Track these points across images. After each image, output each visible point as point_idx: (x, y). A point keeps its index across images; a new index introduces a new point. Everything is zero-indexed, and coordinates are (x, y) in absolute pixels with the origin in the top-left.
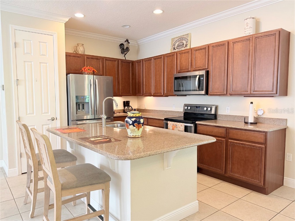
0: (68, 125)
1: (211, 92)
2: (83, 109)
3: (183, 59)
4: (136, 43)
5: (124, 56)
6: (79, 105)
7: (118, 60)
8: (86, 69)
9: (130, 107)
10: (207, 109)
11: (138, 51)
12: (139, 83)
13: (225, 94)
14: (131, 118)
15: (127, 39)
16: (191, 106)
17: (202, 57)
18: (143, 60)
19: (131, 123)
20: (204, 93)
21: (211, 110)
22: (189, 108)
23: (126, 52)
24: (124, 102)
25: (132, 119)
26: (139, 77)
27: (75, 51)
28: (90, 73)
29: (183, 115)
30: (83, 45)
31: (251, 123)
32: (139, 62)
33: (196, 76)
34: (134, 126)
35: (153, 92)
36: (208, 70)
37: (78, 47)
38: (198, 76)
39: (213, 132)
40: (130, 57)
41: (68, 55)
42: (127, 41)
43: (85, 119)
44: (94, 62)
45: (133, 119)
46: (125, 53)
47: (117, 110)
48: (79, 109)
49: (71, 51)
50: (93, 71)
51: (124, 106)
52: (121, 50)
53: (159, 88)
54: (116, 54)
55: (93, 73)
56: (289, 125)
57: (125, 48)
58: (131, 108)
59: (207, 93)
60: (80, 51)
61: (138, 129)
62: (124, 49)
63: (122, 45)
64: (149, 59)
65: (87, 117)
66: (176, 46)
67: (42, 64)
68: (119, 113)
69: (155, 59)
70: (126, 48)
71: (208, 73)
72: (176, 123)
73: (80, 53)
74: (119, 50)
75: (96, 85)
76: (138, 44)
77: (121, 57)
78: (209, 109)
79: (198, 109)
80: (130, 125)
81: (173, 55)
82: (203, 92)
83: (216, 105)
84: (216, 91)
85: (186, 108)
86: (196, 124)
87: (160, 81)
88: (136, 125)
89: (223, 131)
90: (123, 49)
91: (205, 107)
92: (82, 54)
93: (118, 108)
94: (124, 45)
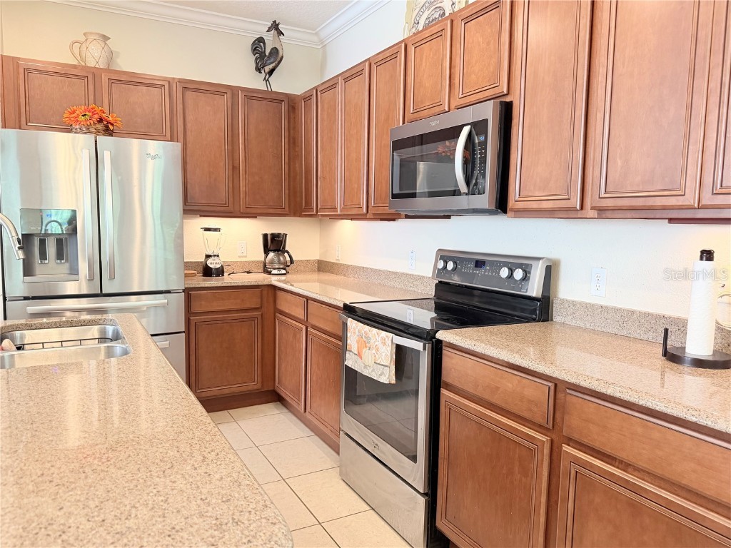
1: (517, 198)
3: (424, 64)
4: (315, 39)
5: (266, 80)
6: (43, 241)
8: (74, 115)
9: (286, 254)
12: (308, 172)
13: (574, 209)
15: (275, 22)
16: (460, 258)
17: (488, 43)
18: (317, 88)
21: (525, 278)
22: (451, 265)
23: (272, 67)
24: (265, 236)
26: (308, 152)
27: (75, 57)
31: (699, 363)
32: (308, 96)
36: (508, 99)
38: (466, 130)
39: (498, 388)
42: (275, 26)
46: (267, 69)
47: (241, 262)
48: (43, 256)
50: (100, 120)
51: (267, 251)
52: (256, 59)
53: (356, 186)
58: (288, 259)
59: (502, 205)
62: (265, 56)
64: (332, 84)
68: (249, 272)
69: (346, 80)
70: (270, 53)
71: (506, 112)
76: (321, 41)
78: (518, 274)
79: (480, 272)
81: (396, 54)
82: (485, 200)
83: (549, 260)
84: (537, 193)
85: (441, 264)
86: (440, 342)
89: (538, 393)
90: (262, 55)
91: (505, 264)
92: (97, 66)
93: (246, 257)
94: (264, 44)
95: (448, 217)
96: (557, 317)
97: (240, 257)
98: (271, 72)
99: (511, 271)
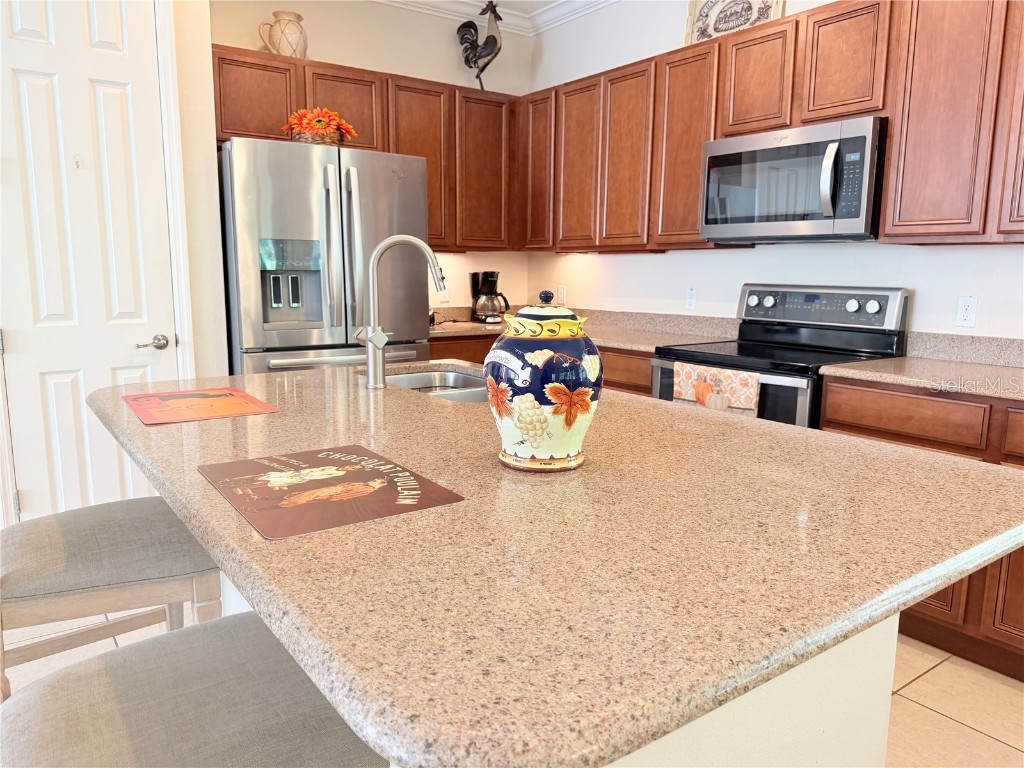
0: (231, 372)
1: (896, 222)
2: (296, 299)
3: (751, 69)
4: (528, 24)
5: (478, 77)
6: (276, 281)
7: (451, 89)
8: (305, 121)
9: (500, 298)
10: (861, 308)
12: (539, 194)
13: (976, 234)
14: (520, 347)
17: (855, 52)
18: (557, 90)
19: (523, 377)
20: (862, 231)
21: (882, 310)
22: (769, 302)
23: (486, 60)
24: (475, 277)
25: (529, 356)
26: (540, 168)
27: (266, 47)
28: (323, 137)
29: (734, 334)
30: (299, 18)
32: (539, 99)
33: (826, 144)
34: (542, 400)
35: (599, 230)
36: (883, 115)
37: (277, 28)
38: (832, 149)
40: (503, 79)
41: (224, 60)
42: (491, 8)
43: (314, 342)
44: (347, 94)
45: (539, 358)
46: (481, 62)
47: (444, 309)
48: (278, 300)
49: (244, 40)
50: (339, 128)
51: (476, 294)
52: (466, 49)
53: (629, 211)
54: (444, 66)
55: (336, 136)
57: (481, 42)
58: (503, 304)
59: (874, 229)
60: (288, 42)
61: (569, 422)
62: (476, 46)
63: (468, 27)
64: (588, 85)
65: (321, 336)
66: (711, 21)
67: (101, 90)
68: (454, 321)
69: (613, 81)
70: (486, 43)
71: (883, 128)
72: (714, 370)
73: (287, 52)
74: (456, 51)
75: (349, 194)
76: (536, 28)
77: (463, 78)
78: (872, 307)
79: (816, 305)
80: (518, 391)
81: (703, 56)
82: (858, 225)
83: (907, 290)
84: (924, 217)
85: (754, 301)
86: (821, 377)
87: (634, 178)
88: (556, 392)
89: (974, 415)
90: (474, 45)
92: (294, 56)
93: (448, 302)
94: (476, 29)
96: (913, 352)
97: (442, 302)
98: (482, 69)
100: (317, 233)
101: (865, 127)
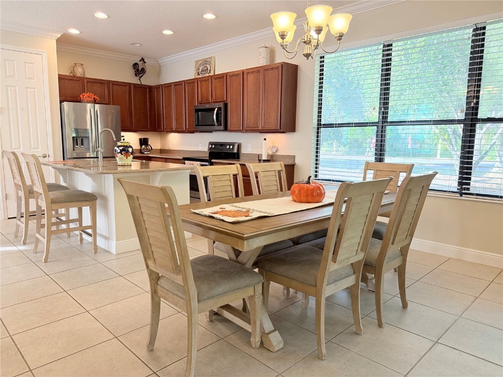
2: (82, 144)
3: (203, 87)
4: (156, 63)
5: (139, 79)
6: (77, 139)
7: (130, 84)
8: (85, 97)
9: (149, 146)
10: (229, 148)
11: (159, 73)
13: (241, 130)
15: (142, 58)
16: (216, 144)
17: (221, 86)
18: (162, 85)
19: (119, 151)
20: (222, 129)
21: (233, 148)
22: (213, 146)
23: (142, 75)
24: (140, 139)
25: (120, 148)
26: (159, 107)
27: (72, 72)
28: (89, 101)
30: (82, 65)
31: (265, 161)
32: (158, 87)
33: (214, 109)
34: (122, 154)
36: (226, 102)
37: (75, 68)
38: (216, 109)
40: (147, 80)
41: (61, 78)
42: (143, 60)
44: (97, 87)
45: (121, 148)
46: (140, 75)
48: (77, 145)
49: (66, 73)
50: (94, 98)
51: (141, 145)
52: (135, 71)
53: (180, 121)
54: (128, 77)
55: (94, 101)
56: (297, 161)
57: (140, 69)
58: (150, 148)
59: (226, 129)
60: (79, 72)
61: (127, 158)
62: (139, 71)
63: (135, 65)
64: (169, 86)
66: (200, 71)
67: (29, 90)
69: (176, 85)
70: (141, 70)
71: (226, 105)
72: (192, 162)
73: (79, 75)
74: (133, 71)
75: (97, 116)
76: (159, 64)
77: (135, 80)
80: (118, 153)
81: (194, 82)
82: (222, 127)
83: (238, 143)
85: (210, 146)
86: (212, 162)
87: (181, 112)
88: (124, 153)
90: (138, 70)
91: (228, 145)
92: (81, 76)
94: (138, 65)
95: (212, 132)
96: (241, 158)
98: (141, 77)
99: (230, 146)
100: (89, 127)
101: (222, 105)
